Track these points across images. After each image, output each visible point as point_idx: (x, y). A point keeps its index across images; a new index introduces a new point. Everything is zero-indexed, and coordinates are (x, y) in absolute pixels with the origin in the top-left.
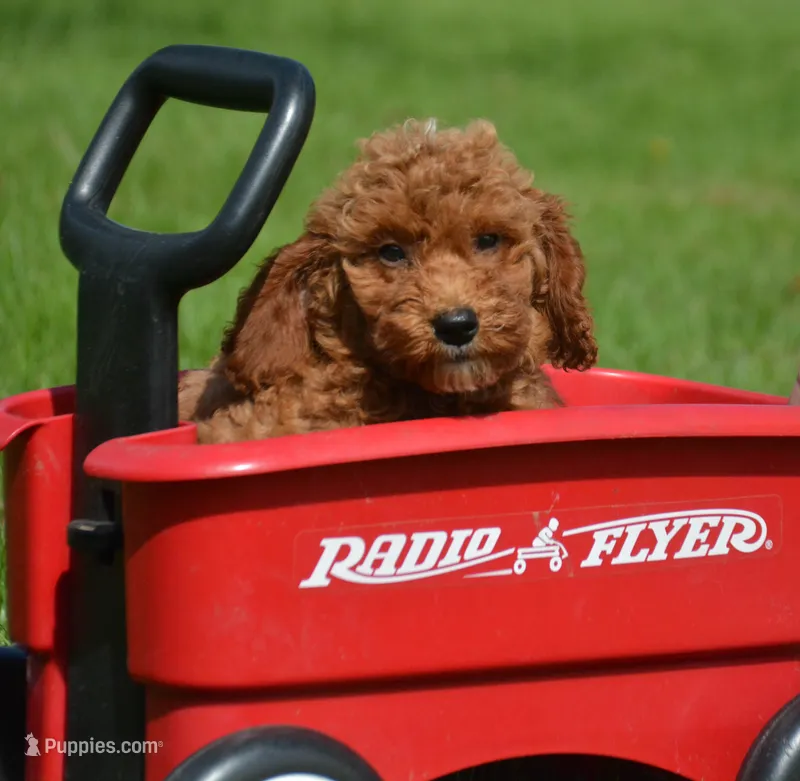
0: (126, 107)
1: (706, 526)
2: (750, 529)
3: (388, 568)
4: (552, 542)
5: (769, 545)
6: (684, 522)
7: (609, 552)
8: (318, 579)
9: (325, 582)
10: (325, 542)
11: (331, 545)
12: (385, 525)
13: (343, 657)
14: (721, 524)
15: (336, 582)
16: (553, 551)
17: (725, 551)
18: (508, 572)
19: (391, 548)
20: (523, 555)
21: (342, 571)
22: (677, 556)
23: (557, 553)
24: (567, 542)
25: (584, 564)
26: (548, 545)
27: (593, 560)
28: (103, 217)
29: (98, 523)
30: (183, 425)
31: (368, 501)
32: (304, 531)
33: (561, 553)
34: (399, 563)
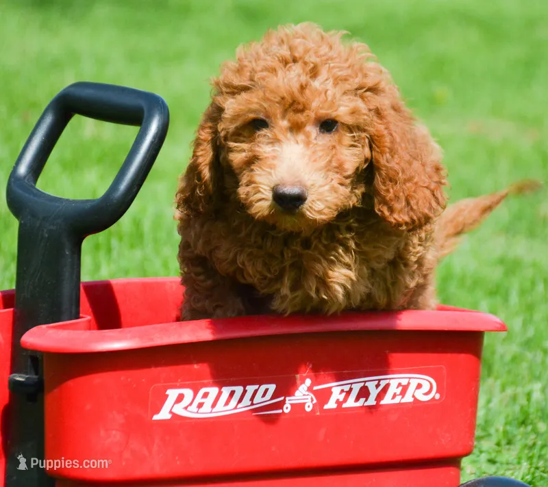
0: (49, 120)
1: (400, 385)
2: (426, 387)
3: (207, 407)
4: (307, 393)
5: (438, 396)
6: (387, 381)
7: (341, 400)
8: (164, 415)
9: (169, 416)
10: (169, 392)
11: (172, 394)
12: (206, 381)
13: (178, 463)
14: (409, 383)
15: (175, 416)
16: (307, 399)
17: (411, 400)
18: (280, 411)
19: (210, 395)
20: (289, 401)
23: (310, 400)
24: (316, 393)
25: (326, 407)
26: (304, 395)
27: (332, 404)
28: (34, 187)
29: (27, 376)
30: (82, 317)
31: (196, 366)
32: (156, 385)
33: (312, 400)
34: (214, 405)
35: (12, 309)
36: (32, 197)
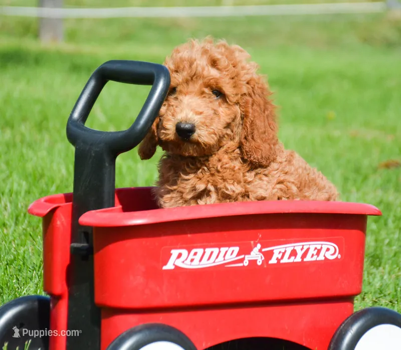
0: (92, 84)
1: (316, 248)
2: (332, 251)
3: (196, 262)
4: (258, 253)
5: (339, 257)
6: (308, 247)
7: (280, 258)
8: (169, 266)
9: (173, 268)
10: (172, 251)
11: (175, 253)
12: (195, 245)
13: (179, 297)
14: (322, 248)
15: (177, 267)
16: (258, 257)
17: (323, 259)
18: (241, 265)
19: (198, 254)
20: (248, 258)
21: (179, 263)
22: (305, 260)
23: (260, 257)
24: (264, 253)
25: (270, 262)
26: (256, 254)
27: (273, 261)
28: (83, 126)
30: (116, 206)
31: (189, 236)
32: (164, 247)
33: (262, 258)
34: (201, 260)
35: (71, 203)
36: (83, 132)
